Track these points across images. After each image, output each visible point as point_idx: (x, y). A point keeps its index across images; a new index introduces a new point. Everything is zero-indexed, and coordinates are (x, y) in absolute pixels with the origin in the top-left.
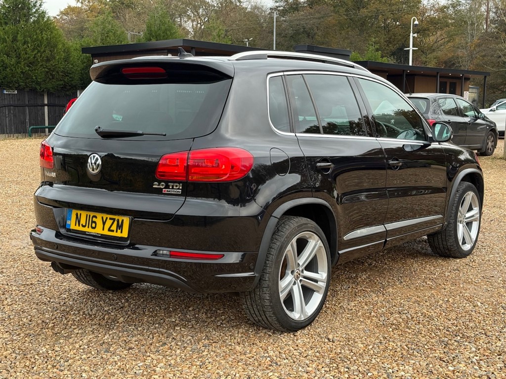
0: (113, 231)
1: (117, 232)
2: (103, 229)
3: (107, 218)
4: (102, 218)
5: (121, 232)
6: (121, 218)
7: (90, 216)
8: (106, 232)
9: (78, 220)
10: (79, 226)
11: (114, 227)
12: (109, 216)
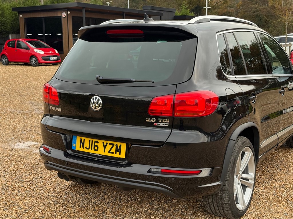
0: (113, 153)
1: (116, 153)
2: (104, 152)
3: (107, 143)
4: (103, 143)
5: (120, 154)
6: (119, 144)
7: (92, 141)
8: (107, 154)
9: (82, 144)
10: (83, 148)
11: (114, 150)
12: (109, 142)
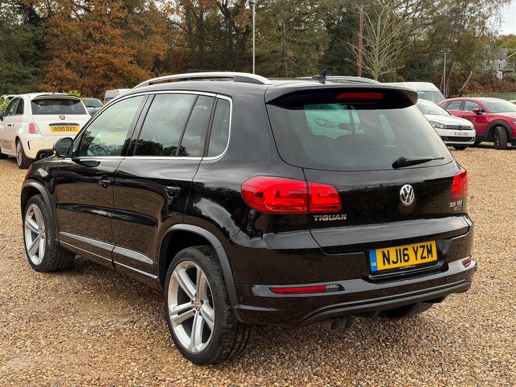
0: (425, 258)
1: (428, 257)
2: (417, 259)
3: (417, 247)
4: (413, 248)
5: (432, 257)
6: (428, 243)
7: (400, 250)
8: (420, 261)
9: (386, 258)
10: (389, 263)
11: (425, 254)
12: (419, 245)
